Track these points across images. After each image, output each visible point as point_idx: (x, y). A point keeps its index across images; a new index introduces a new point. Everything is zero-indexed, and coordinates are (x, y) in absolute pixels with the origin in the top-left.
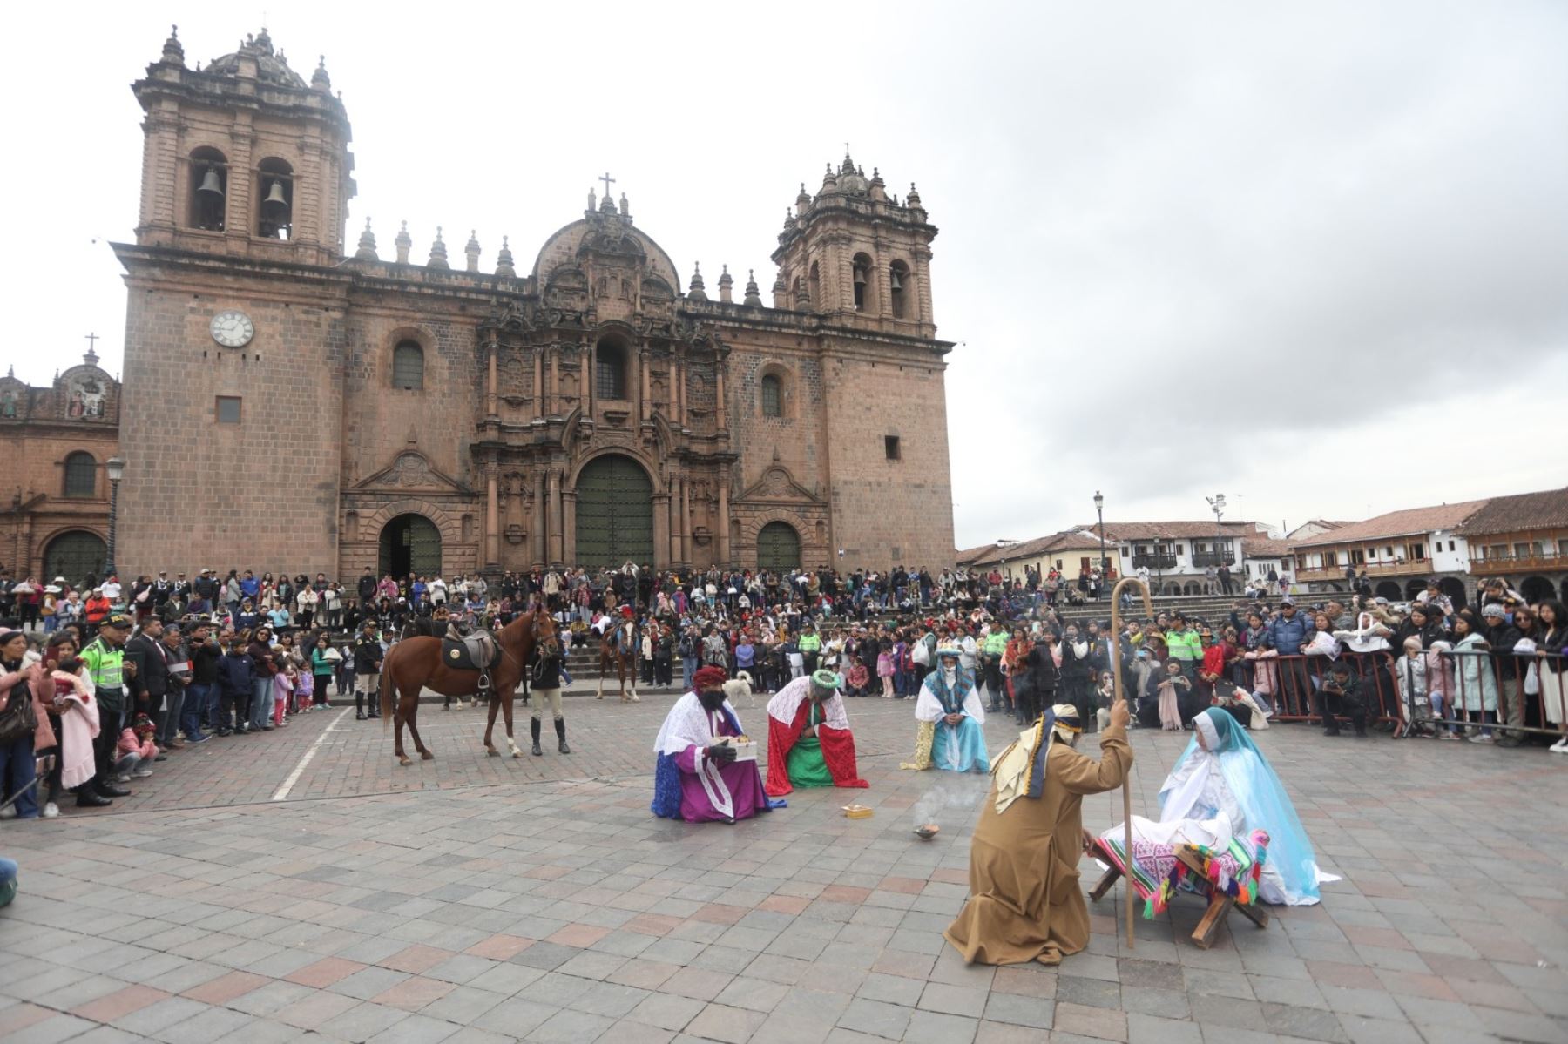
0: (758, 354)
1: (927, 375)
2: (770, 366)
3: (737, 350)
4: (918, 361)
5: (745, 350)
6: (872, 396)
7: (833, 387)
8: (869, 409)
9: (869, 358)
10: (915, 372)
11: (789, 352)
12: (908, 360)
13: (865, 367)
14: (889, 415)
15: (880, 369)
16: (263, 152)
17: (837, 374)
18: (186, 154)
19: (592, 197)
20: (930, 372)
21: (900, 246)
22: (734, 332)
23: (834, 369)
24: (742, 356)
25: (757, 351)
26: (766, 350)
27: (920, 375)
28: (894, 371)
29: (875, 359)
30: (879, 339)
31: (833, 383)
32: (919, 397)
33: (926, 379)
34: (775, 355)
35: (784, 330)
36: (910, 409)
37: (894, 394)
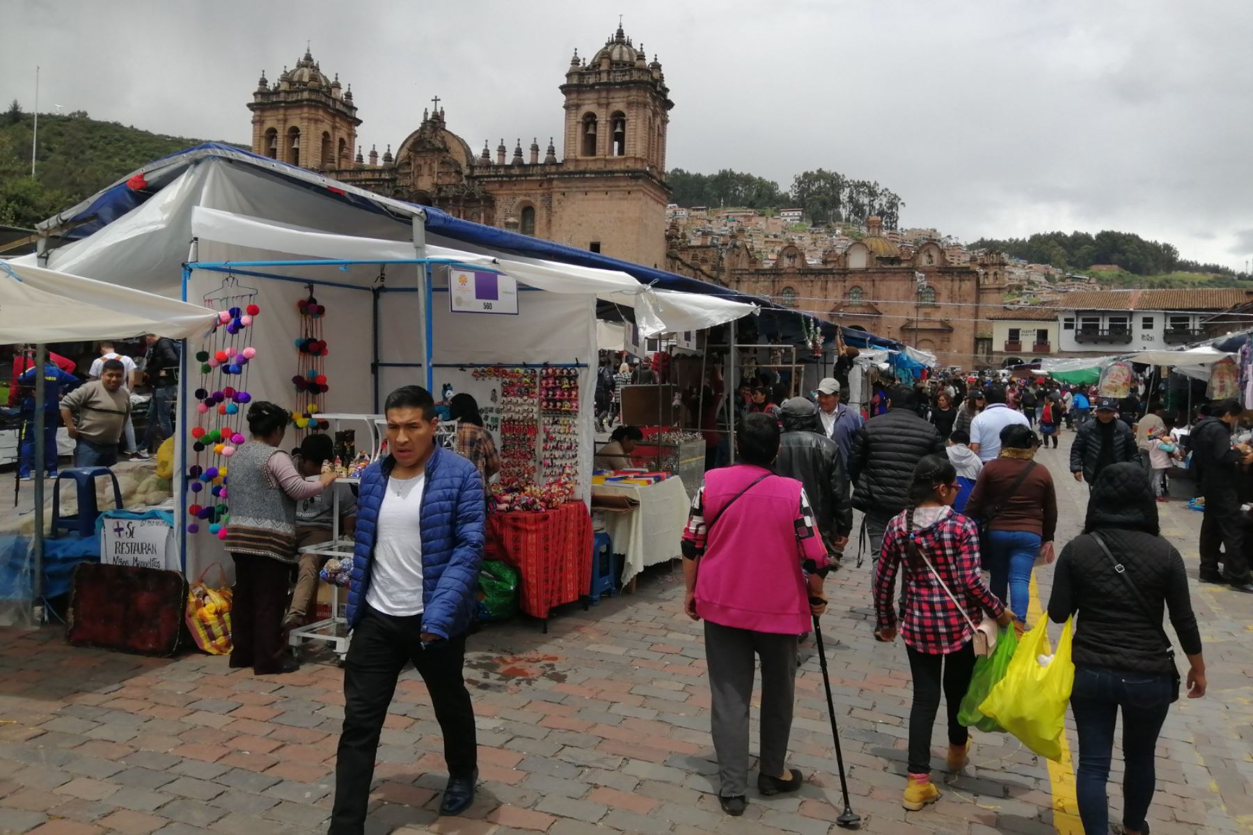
0: (514, 196)
1: (627, 195)
2: (523, 202)
3: (502, 194)
4: (619, 186)
5: (507, 194)
6: (583, 216)
7: (556, 212)
8: (580, 225)
9: (582, 189)
10: (618, 195)
11: (533, 192)
12: (610, 187)
13: (580, 196)
14: (594, 228)
15: (591, 196)
16: (289, 125)
17: (560, 203)
18: (264, 133)
19: (426, 113)
20: (629, 193)
21: (618, 100)
22: (501, 183)
23: (558, 200)
24: (506, 197)
25: (514, 193)
26: (519, 192)
27: (621, 196)
28: (603, 196)
29: (587, 189)
30: (588, 175)
31: (557, 210)
32: (618, 212)
33: (626, 199)
34: (525, 195)
35: (528, 178)
36: (611, 222)
37: (600, 213)
